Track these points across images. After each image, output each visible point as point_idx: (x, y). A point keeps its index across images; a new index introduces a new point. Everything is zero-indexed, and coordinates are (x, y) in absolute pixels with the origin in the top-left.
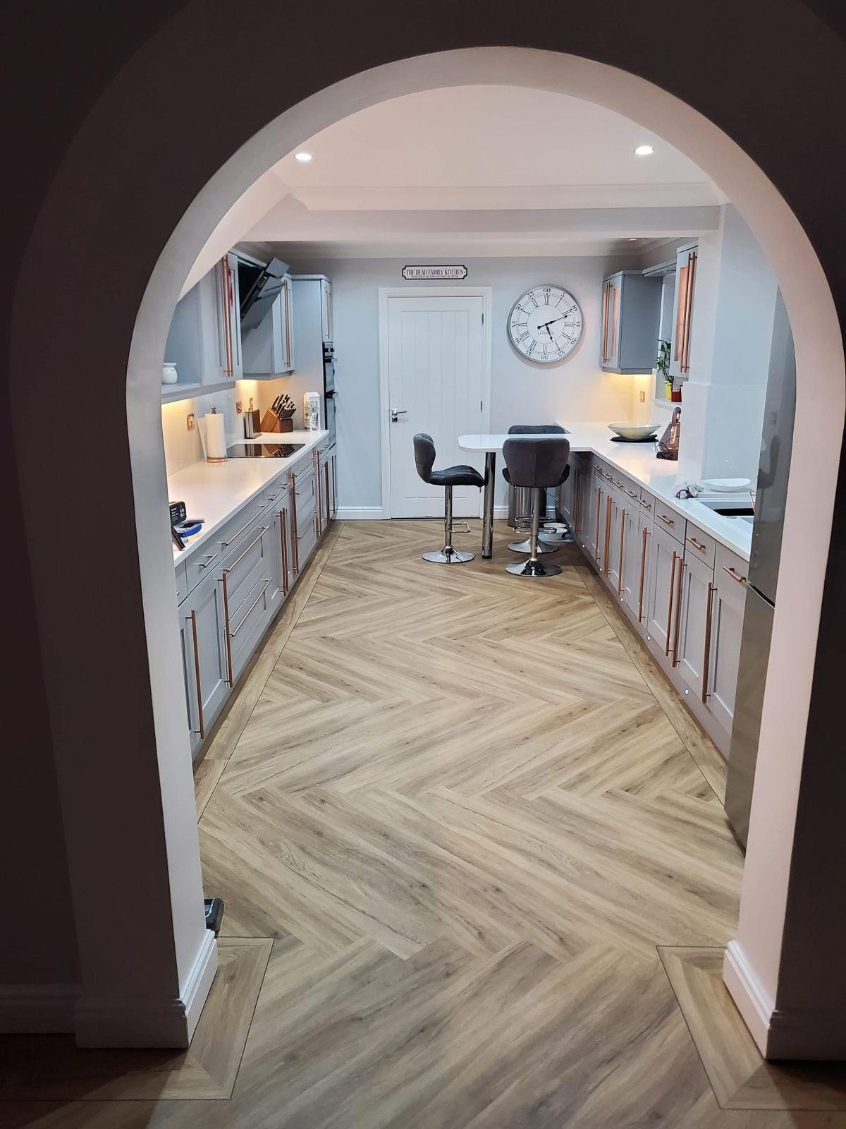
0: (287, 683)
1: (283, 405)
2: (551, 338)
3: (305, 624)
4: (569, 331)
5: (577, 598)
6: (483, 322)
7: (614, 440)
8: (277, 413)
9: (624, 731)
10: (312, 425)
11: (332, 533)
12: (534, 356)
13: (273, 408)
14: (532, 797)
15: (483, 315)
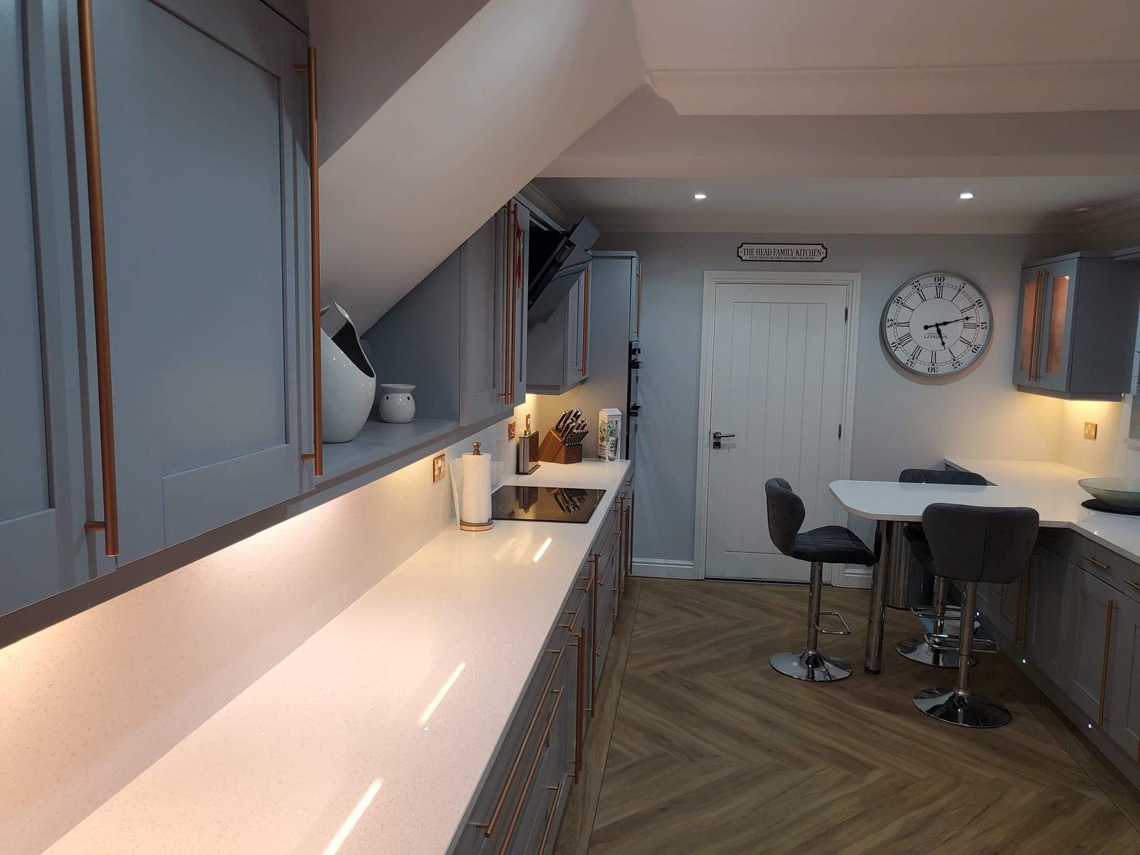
1: (571, 426)
2: (943, 344)
4: (969, 334)
6: (846, 319)
8: (562, 436)
10: (608, 453)
12: (917, 367)
13: (557, 429)
15: (846, 310)
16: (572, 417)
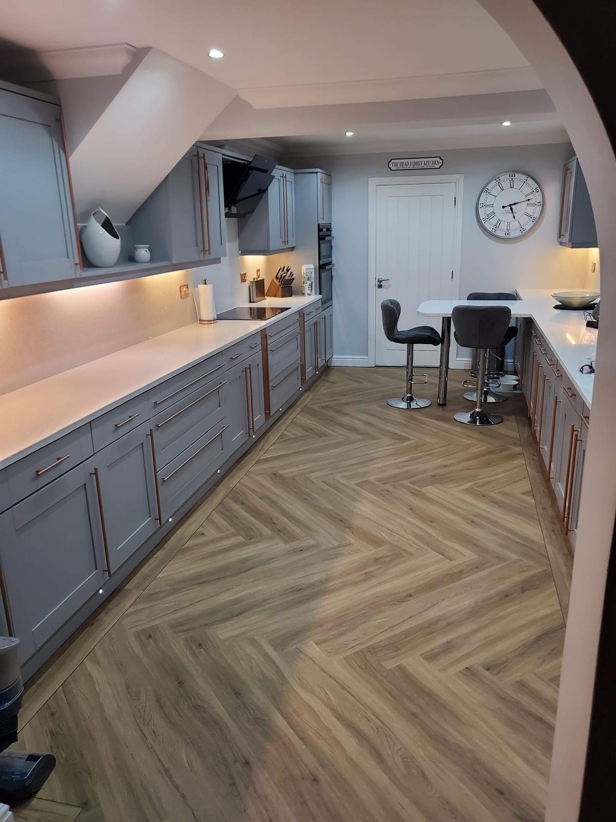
0: (225, 517)
1: (284, 275)
2: (514, 217)
3: (266, 461)
4: (530, 210)
5: (508, 449)
6: (455, 205)
7: (557, 307)
8: (279, 282)
9: (506, 597)
10: (307, 291)
11: (323, 378)
12: (498, 233)
13: (277, 278)
14: (390, 665)
15: (455, 198)
16: (285, 270)
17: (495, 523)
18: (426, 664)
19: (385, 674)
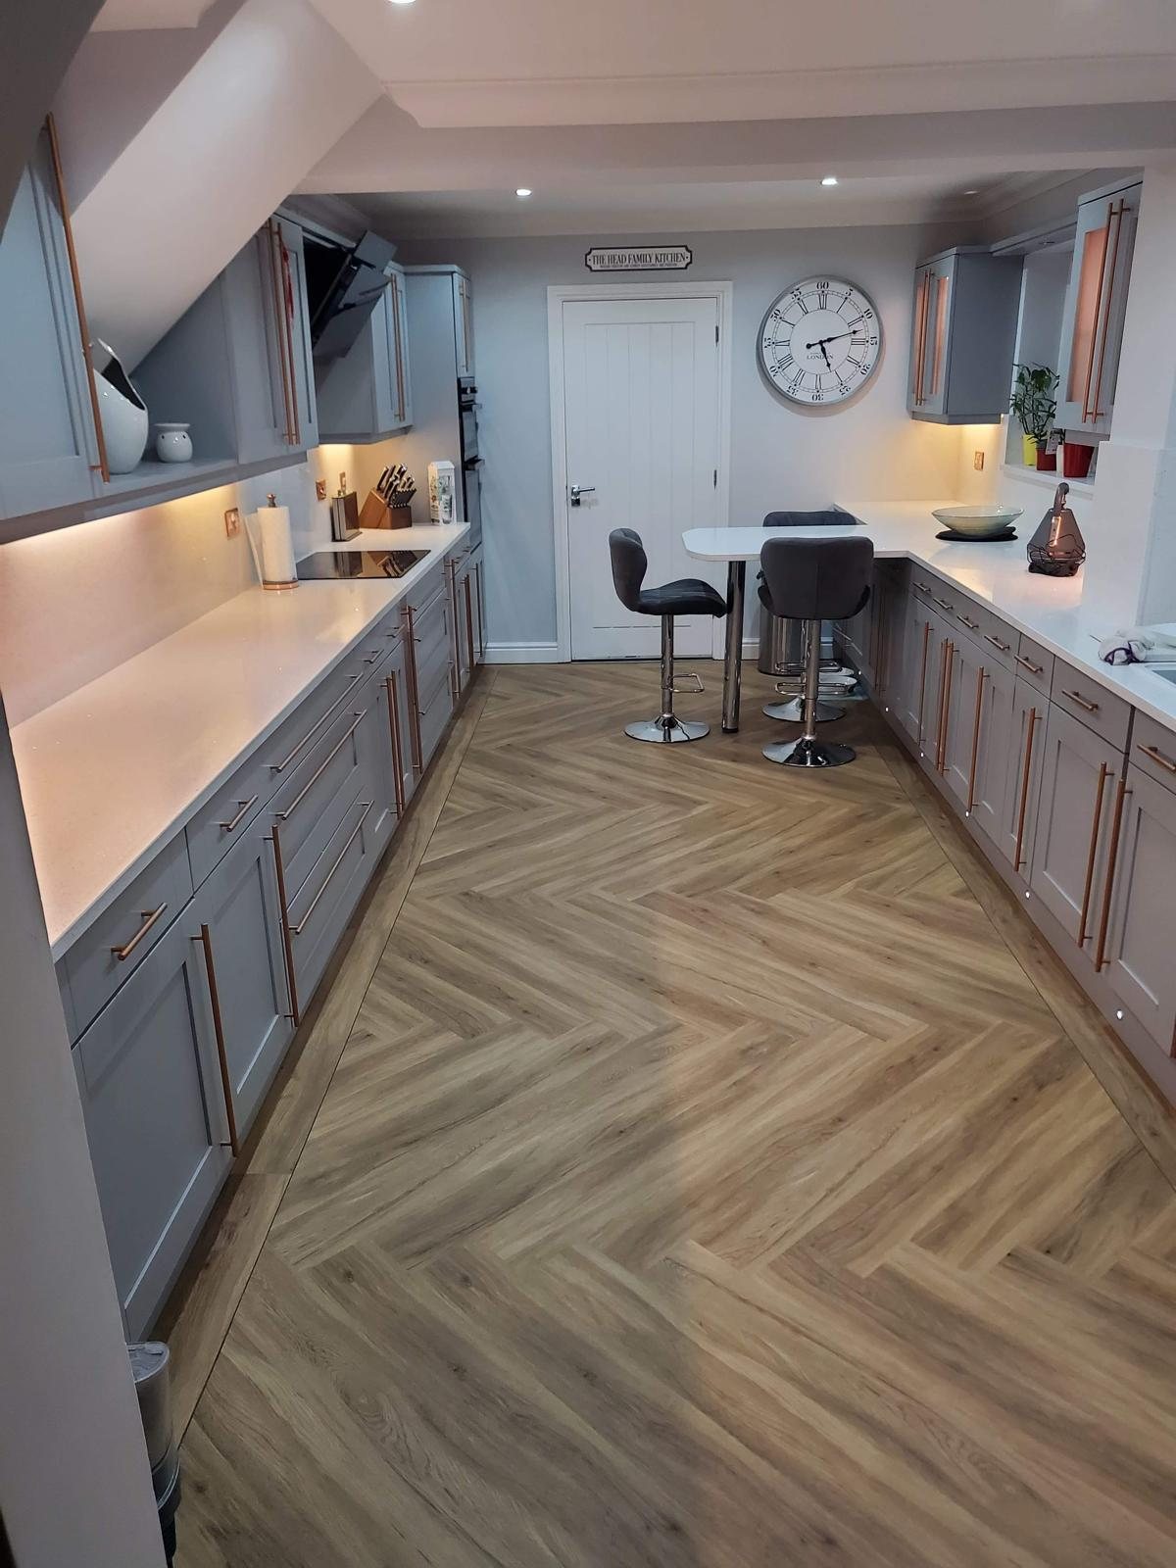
1: (395, 483)
2: (829, 365)
3: (434, 867)
4: (857, 352)
5: (887, 810)
6: (717, 340)
7: (942, 536)
8: (386, 497)
9: (1014, 1102)
10: (442, 515)
11: (477, 689)
12: (800, 396)
13: (379, 489)
14: (865, 1268)
15: (717, 328)
16: (395, 473)
17: (929, 956)
18: (929, 1255)
19: (863, 1289)
